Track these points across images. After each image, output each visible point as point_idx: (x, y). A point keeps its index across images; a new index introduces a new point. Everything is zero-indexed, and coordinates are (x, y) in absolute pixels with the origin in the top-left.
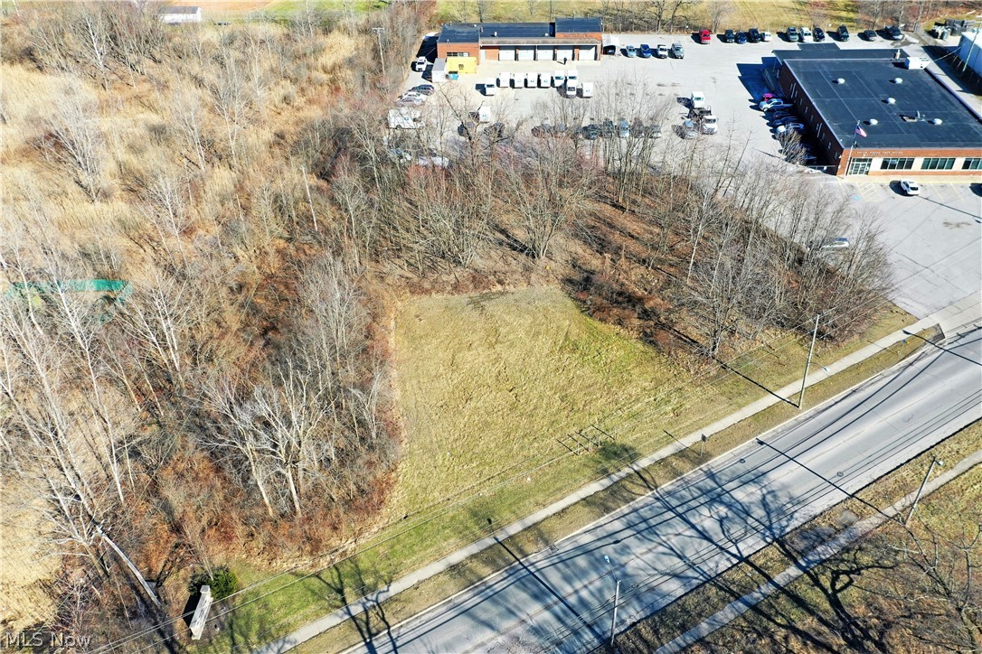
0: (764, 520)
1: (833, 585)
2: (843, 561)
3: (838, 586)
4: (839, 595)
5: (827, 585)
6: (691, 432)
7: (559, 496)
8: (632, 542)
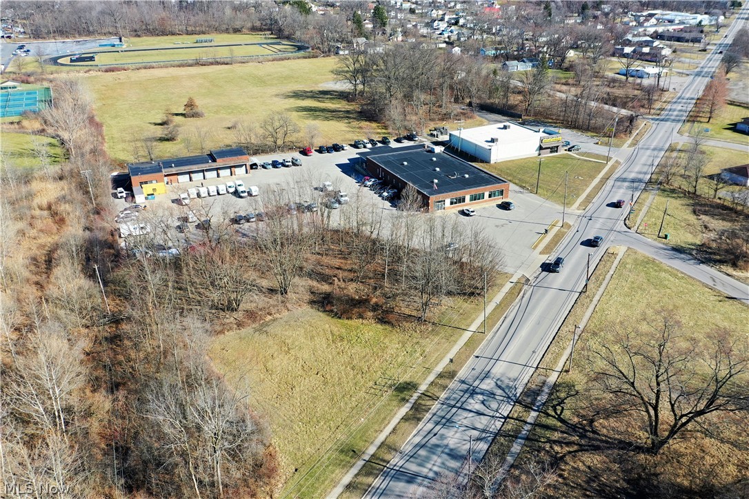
0: (504, 395)
1: (556, 413)
2: (553, 400)
3: (559, 413)
4: (562, 416)
5: (553, 414)
6: (438, 363)
7: (387, 422)
8: (443, 431)
